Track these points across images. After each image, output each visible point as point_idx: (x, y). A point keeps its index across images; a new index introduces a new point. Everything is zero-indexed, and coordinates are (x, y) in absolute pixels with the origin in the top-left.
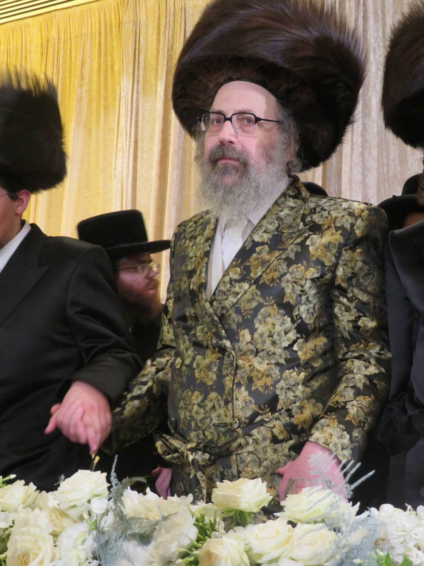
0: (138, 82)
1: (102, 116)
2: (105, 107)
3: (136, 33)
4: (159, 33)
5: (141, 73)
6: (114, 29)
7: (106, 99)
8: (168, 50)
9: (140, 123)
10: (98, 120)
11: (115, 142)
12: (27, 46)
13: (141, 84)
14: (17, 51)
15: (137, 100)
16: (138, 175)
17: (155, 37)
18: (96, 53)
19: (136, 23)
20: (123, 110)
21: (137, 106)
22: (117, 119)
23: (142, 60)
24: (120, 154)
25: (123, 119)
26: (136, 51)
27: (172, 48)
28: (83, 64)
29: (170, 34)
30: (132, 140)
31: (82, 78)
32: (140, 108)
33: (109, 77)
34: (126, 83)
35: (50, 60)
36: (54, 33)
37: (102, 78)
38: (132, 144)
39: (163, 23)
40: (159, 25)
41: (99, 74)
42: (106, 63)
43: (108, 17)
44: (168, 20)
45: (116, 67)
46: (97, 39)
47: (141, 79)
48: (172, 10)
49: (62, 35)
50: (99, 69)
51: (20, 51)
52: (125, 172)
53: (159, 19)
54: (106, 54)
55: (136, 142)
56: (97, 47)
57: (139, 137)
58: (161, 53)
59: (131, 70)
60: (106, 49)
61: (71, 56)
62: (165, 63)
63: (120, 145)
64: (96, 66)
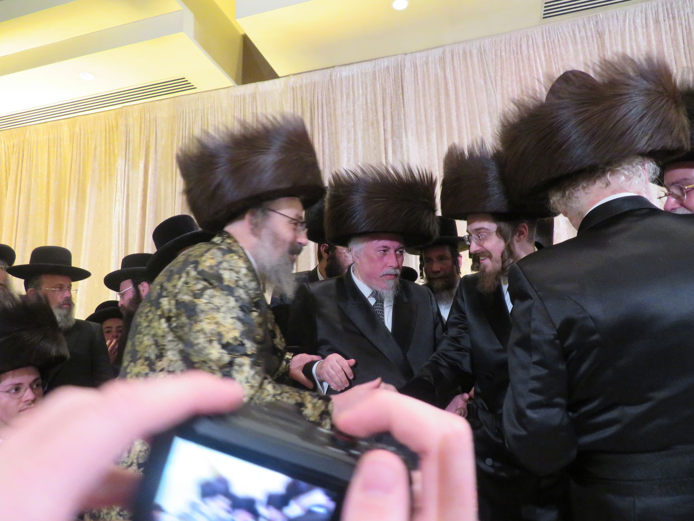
0: (129, 160)
1: (107, 180)
2: (110, 175)
3: (127, 132)
4: (141, 132)
5: (131, 155)
6: (114, 129)
7: (110, 170)
8: (146, 142)
9: (130, 185)
10: (105, 183)
11: (114, 196)
12: (61, 137)
13: (130, 161)
14: (54, 139)
15: (128, 171)
16: (130, 215)
17: (138, 134)
18: (104, 142)
19: (127, 126)
20: (119, 177)
21: (128, 175)
22: (115, 182)
23: (131, 148)
24: (117, 203)
25: (119, 182)
26: (127, 143)
27: (149, 141)
28: (95, 149)
29: (148, 133)
30: (125, 195)
31: (95, 157)
32: (130, 175)
33: (112, 157)
34: (120, 162)
35: (75, 145)
36: (77, 129)
37: (107, 158)
38: (125, 197)
39: (143, 126)
40: (141, 127)
41: (105, 154)
42: (109, 148)
43: (110, 122)
44: (146, 124)
45: (116, 151)
46: (104, 134)
47: (130, 159)
48: (148, 119)
49: (82, 131)
50: (106, 152)
51: (56, 140)
52: (120, 214)
53: (141, 124)
54: (109, 144)
55: (128, 196)
56: (104, 138)
57: (130, 193)
58: (142, 144)
59: (124, 154)
60: (109, 140)
61: (88, 143)
62: (144, 150)
63: (117, 198)
64: (103, 149)
